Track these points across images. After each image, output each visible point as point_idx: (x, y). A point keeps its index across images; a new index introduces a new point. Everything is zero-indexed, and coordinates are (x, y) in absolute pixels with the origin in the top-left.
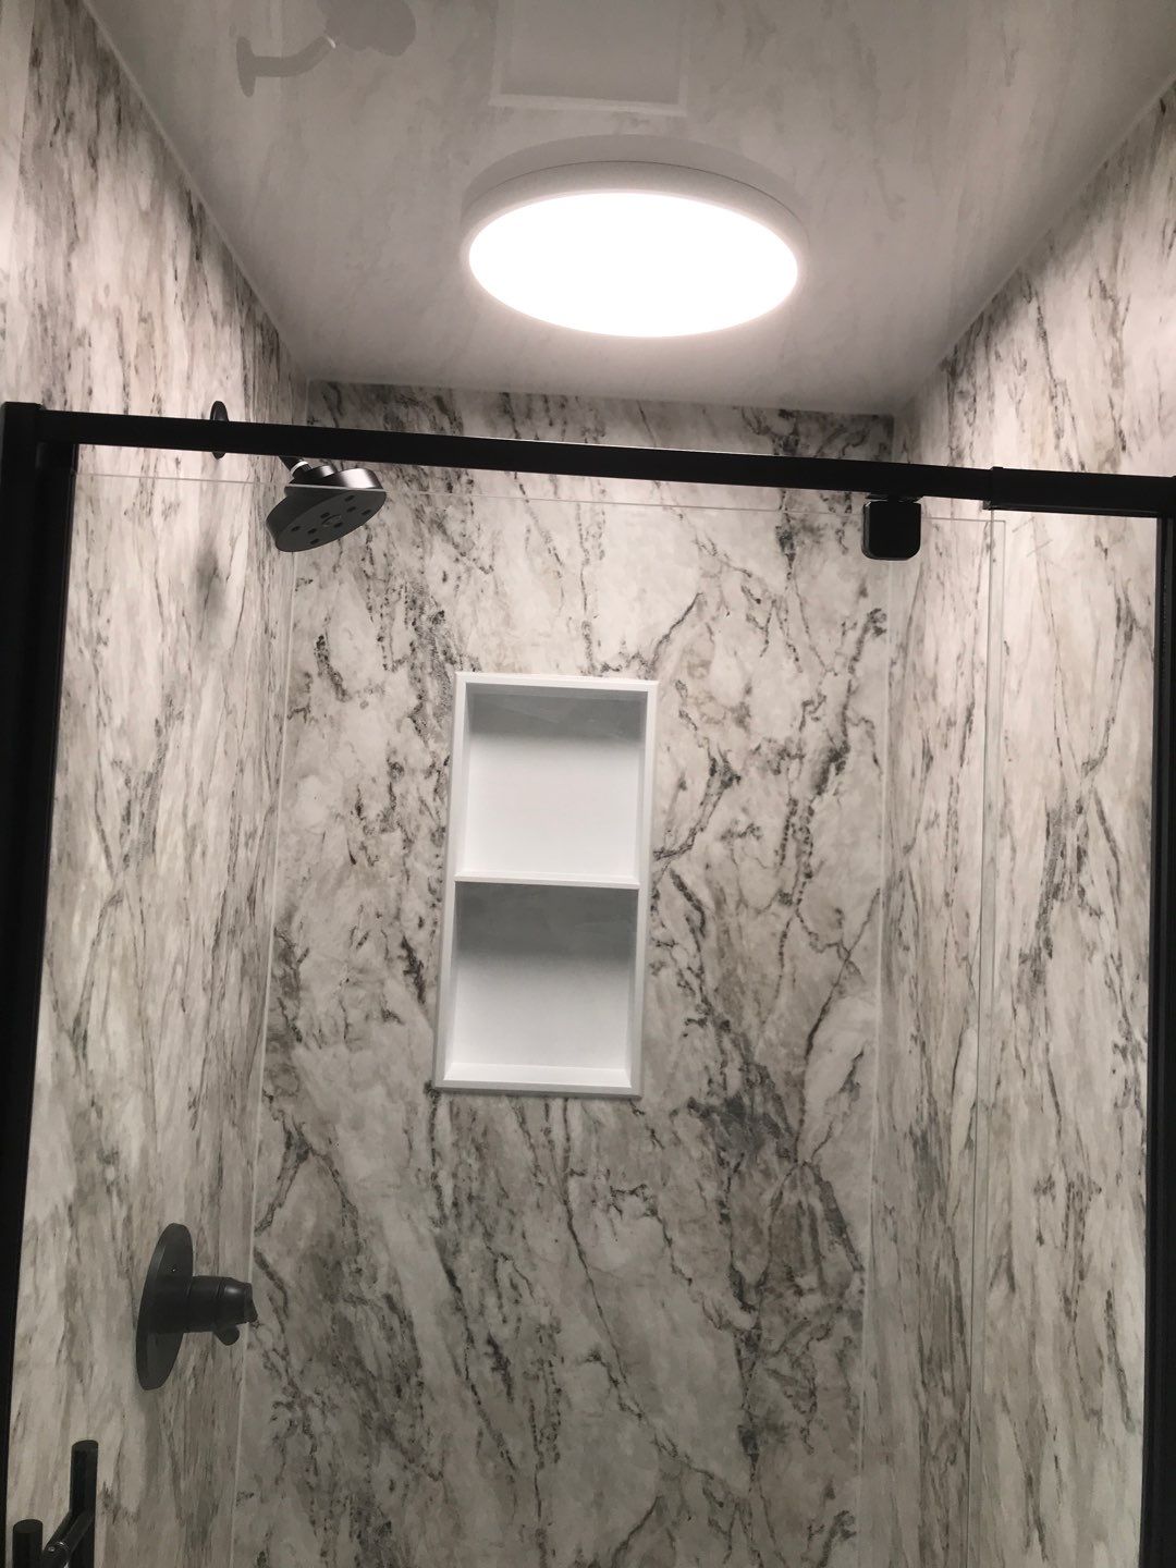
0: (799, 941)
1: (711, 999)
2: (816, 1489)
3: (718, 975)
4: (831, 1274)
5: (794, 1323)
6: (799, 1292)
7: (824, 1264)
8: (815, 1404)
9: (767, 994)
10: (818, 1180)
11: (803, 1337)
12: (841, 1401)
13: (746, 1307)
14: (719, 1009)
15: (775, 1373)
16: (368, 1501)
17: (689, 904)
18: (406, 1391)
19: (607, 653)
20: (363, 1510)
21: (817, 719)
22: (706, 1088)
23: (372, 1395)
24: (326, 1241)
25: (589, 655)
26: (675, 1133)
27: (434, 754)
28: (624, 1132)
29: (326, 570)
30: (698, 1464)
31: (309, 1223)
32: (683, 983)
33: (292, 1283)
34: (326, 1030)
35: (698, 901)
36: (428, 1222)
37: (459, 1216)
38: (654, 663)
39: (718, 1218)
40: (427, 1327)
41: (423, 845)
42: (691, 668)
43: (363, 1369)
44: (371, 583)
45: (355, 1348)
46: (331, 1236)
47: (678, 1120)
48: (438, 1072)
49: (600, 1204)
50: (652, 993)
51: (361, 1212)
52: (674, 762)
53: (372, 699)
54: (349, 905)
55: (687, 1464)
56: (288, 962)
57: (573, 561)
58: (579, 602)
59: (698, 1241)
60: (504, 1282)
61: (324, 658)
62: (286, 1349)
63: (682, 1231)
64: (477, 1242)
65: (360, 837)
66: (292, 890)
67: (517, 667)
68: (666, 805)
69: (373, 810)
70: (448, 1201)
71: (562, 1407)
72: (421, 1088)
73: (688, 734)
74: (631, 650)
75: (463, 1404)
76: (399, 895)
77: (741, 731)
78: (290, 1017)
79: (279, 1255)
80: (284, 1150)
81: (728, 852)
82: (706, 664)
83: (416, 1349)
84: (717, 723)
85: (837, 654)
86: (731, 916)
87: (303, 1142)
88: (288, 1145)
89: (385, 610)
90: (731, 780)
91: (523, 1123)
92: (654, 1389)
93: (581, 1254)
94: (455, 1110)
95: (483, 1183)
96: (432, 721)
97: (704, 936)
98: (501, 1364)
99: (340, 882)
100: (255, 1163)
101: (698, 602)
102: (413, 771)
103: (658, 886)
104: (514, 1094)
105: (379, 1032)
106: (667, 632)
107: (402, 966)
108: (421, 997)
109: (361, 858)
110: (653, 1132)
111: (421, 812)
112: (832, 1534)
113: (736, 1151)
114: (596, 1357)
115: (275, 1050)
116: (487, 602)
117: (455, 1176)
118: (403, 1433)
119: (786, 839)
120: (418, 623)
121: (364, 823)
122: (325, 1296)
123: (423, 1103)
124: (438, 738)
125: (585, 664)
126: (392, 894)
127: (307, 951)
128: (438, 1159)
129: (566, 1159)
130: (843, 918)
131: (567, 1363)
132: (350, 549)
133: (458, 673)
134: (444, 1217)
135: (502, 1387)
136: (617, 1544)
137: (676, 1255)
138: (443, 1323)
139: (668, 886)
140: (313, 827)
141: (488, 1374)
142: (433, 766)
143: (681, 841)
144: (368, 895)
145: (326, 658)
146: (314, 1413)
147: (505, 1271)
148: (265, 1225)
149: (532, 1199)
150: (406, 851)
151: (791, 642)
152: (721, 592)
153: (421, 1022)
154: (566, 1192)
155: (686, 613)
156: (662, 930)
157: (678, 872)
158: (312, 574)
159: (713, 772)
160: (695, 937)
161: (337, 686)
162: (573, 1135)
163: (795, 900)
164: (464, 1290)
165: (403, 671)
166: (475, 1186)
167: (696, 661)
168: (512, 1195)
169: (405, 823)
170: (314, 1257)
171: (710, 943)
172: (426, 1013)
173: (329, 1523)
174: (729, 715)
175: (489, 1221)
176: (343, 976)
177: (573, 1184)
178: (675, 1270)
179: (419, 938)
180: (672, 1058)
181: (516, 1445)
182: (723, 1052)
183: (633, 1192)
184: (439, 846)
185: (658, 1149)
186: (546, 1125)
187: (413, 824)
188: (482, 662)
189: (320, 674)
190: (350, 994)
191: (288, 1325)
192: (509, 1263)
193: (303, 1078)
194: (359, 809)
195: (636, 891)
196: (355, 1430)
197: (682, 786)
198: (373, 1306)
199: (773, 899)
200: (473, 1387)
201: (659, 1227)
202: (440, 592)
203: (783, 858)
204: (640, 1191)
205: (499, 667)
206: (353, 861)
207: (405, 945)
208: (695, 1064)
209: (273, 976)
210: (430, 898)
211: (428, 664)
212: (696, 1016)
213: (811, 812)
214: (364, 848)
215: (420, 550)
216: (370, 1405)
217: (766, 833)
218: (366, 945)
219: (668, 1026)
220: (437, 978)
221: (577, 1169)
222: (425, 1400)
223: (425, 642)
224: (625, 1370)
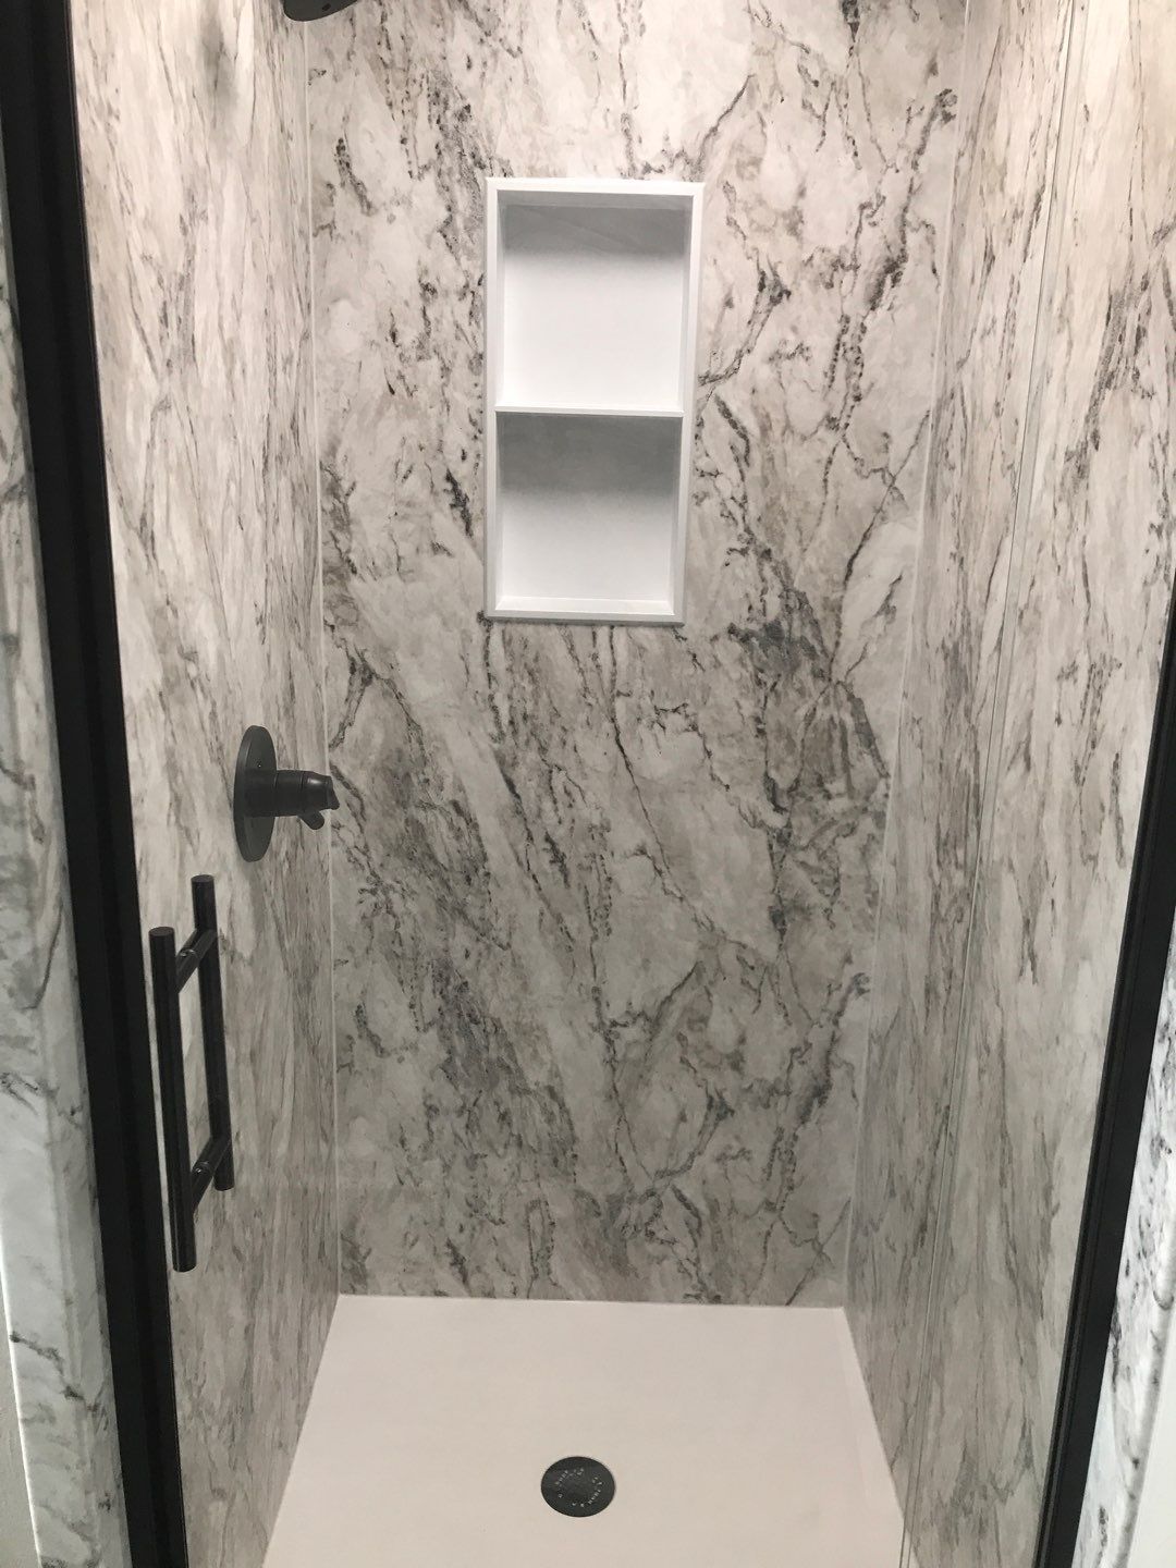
0: (844, 466)
1: (753, 529)
2: (835, 957)
3: (762, 504)
4: (858, 780)
5: (823, 823)
6: (828, 796)
7: (852, 772)
8: (838, 889)
9: (810, 521)
10: (851, 697)
11: (830, 834)
12: (862, 887)
13: (778, 809)
14: (761, 537)
15: (803, 864)
16: (447, 966)
17: (734, 432)
18: (474, 879)
19: (648, 152)
20: (443, 973)
21: (874, 224)
22: (746, 615)
23: (445, 883)
24: (395, 755)
25: (629, 154)
26: (715, 657)
27: (467, 273)
28: (667, 656)
29: (340, 58)
30: (732, 936)
31: (378, 739)
32: (726, 514)
33: (367, 792)
34: (378, 562)
35: (743, 428)
36: (488, 739)
37: (515, 732)
38: (700, 161)
39: (755, 733)
40: (489, 826)
41: (460, 372)
42: (740, 167)
43: (436, 862)
44: (389, 71)
45: (428, 846)
46: (400, 751)
47: (718, 645)
48: (489, 604)
49: (644, 721)
50: (695, 523)
51: (425, 730)
52: (721, 277)
53: (398, 211)
54: (393, 435)
55: (724, 937)
56: (336, 496)
57: (610, 38)
58: (617, 89)
59: (736, 753)
60: (559, 789)
61: (345, 166)
62: (366, 846)
63: (722, 745)
64: (532, 756)
65: (397, 365)
66: (333, 422)
67: (551, 170)
68: (712, 326)
69: (409, 336)
70: (505, 720)
71: (612, 892)
72: (474, 618)
73: (735, 244)
74: (675, 147)
75: (526, 888)
76: (440, 426)
77: (793, 239)
78: (344, 550)
79: (354, 767)
80: (349, 675)
81: (775, 375)
82: (756, 162)
83: (482, 846)
84: (766, 231)
85: (900, 146)
86: (776, 443)
87: (366, 667)
88: (353, 670)
89: (407, 106)
90: (780, 295)
91: (571, 649)
92: (693, 877)
93: (628, 765)
94: (507, 638)
95: (536, 703)
96: (463, 236)
97: (748, 464)
98: (558, 858)
99: (380, 413)
100: (323, 687)
101: (749, 87)
102: (447, 293)
103: (703, 414)
104: (561, 623)
105: (430, 563)
106: (714, 124)
107: (449, 499)
108: (468, 530)
109: (399, 388)
110: (695, 656)
111: (457, 338)
112: (849, 990)
113: (773, 673)
114: (642, 851)
115: (332, 582)
116: (516, 93)
117: (510, 697)
118: (474, 913)
119: (835, 360)
120: (442, 121)
121: (399, 350)
122: (398, 802)
123: (477, 632)
124: (470, 255)
125: (625, 164)
126: (434, 425)
127: (354, 484)
128: (493, 682)
129: (613, 682)
130: (890, 442)
131: (617, 856)
132: (364, 31)
133: (487, 178)
134: (502, 734)
135: (559, 876)
136: (662, 998)
137: (715, 765)
138: (504, 823)
139: (712, 413)
140: (350, 354)
141: (547, 866)
142: (466, 286)
143: (726, 365)
144: (410, 427)
145: (348, 165)
146: (395, 897)
147: (559, 780)
148: (336, 743)
149: (582, 717)
150: (444, 380)
151: (850, 133)
152: (775, 73)
153: (471, 556)
154: (613, 711)
155: (736, 101)
156: (707, 459)
157: (723, 398)
158: (325, 65)
159: (762, 287)
160: (739, 466)
161: (362, 197)
162: (619, 660)
163: (842, 424)
164: (523, 797)
165: (430, 179)
166: (530, 707)
167: (745, 158)
168: (563, 714)
169: (442, 349)
170: (385, 769)
171: (754, 472)
172: (474, 546)
173: (415, 983)
174: (781, 221)
175: (543, 737)
176: (391, 510)
177: (620, 704)
178: (713, 777)
179: (462, 471)
180: (713, 587)
181: (572, 923)
182: (763, 580)
183: (675, 711)
184: (477, 374)
185: (699, 671)
186: (594, 651)
187: (450, 350)
188: (514, 165)
189: (343, 185)
190: (400, 528)
191: (366, 828)
192: (563, 773)
193: (360, 606)
194: (394, 336)
195: (680, 420)
196: (433, 912)
197: (729, 303)
198: (442, 810)
199: (820, 424)
200: (534, 877)
201: (699, 741)
202: (465, 80)
203: (833, 380)
204: (681, 710)
205: (533, 172)
206: (392, 392)
207: (449, 478)
208: (736, 593)
209: (323, 510)
210: (472, 429)
211: (456, 169)
212: (738, 546)
213: (864, 329)
214: (401, 377)
215: (441, 29)
216: (444, 891)
217: (815, 354)
218: (411, 478)
219: (710, 556)
220: (483, 511)
221: (624, 690)
222: (491, 887)
223: (451, 143)
224: (669, 861)
